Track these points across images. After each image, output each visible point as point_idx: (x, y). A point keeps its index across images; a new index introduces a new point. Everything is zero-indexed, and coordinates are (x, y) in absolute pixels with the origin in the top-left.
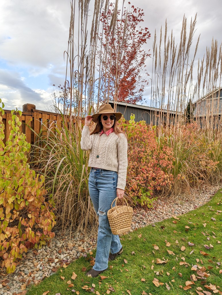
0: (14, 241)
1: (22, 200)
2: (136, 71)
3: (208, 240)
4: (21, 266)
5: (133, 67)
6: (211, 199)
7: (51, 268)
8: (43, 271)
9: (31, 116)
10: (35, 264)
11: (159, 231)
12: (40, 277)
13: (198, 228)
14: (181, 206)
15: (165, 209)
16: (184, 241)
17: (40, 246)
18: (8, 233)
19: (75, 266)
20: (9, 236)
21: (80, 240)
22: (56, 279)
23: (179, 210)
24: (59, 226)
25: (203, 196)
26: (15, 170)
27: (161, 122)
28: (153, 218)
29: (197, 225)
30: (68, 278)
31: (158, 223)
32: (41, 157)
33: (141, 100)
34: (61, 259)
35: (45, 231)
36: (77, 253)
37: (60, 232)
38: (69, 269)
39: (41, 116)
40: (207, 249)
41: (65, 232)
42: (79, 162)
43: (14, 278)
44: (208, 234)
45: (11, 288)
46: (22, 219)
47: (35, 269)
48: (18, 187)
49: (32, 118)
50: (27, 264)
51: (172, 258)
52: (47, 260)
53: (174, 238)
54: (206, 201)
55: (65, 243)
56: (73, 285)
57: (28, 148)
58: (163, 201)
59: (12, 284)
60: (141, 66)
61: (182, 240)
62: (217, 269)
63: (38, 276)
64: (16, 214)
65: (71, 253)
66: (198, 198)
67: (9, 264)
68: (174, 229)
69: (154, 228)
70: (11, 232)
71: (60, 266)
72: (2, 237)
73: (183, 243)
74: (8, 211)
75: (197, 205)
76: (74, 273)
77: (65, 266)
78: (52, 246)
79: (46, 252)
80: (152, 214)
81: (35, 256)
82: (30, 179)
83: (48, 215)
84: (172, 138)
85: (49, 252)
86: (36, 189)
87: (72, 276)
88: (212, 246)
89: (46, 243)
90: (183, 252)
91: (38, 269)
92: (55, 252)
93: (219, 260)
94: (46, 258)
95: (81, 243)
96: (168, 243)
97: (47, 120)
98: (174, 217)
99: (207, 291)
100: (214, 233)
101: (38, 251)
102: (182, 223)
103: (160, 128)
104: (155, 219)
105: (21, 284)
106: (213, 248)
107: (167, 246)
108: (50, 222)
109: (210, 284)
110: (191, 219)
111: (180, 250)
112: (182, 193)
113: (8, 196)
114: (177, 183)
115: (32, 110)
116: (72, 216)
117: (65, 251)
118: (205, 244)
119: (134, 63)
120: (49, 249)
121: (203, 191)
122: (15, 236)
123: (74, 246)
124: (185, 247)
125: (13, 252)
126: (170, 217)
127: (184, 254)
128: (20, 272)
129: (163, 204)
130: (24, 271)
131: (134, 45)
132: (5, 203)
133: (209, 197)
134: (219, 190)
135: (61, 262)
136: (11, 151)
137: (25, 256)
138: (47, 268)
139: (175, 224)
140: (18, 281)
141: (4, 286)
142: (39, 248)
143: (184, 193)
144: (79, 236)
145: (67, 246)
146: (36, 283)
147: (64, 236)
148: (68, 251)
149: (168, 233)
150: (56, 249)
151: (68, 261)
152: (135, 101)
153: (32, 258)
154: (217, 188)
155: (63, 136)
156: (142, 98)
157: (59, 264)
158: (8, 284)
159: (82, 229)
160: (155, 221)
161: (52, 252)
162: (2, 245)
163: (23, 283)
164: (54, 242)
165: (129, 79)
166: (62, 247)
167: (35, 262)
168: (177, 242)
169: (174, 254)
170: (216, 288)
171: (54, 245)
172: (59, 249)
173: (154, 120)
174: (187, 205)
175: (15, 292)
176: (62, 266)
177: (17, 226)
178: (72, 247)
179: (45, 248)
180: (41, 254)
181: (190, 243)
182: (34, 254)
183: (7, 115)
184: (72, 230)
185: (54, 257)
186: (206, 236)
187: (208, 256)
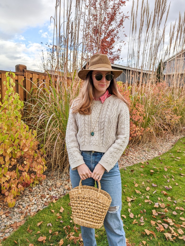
0: (13, 183)
1: (18, 150)
2: (115, 32)
3: (168, 182)
4: (19, 201)
5: (113, 28)
6: (173, 147)
7: (43, 203)
8: (37, 205)
9: (23, 76)
10: (31, 199)
11: (129, 173)
12: (34, 209)
13: (161, 172)
14: (148, 153)
15: (135, 155)
16: (149, 182)
17: (35, 184)
18: (8, 176)
19: (63, 201)
20: (9, 179)
21: (66, 180)
22: (47, 212)
23: (146, 156)
24: (49, 168)
25: (166, 145)
26: (11, 125)
27: (135, 81)
28: (125, 163)
29: (160, 169)
30: (57, 211)
31: (129, 167)
32: (32, 112)
33: (119, 59)
34: (51, 196)
35: (38, 174)
36: (64, 191)
37: (50, 173)
38: (58, 204)
39: (32, 76)
40: (167, 190)
41: (54, 173)
42: (65, 118)
43: (15, 210)
44: (168, 177)
45: (12, 218)
46: (19, 165)
47: (31, 203)
48: (15, 140)
49: (24, 77)
50: (24, 199)
51: (139, 196)
52: (40, 196)
53: (141, 180)
54: (168, 148)
55: (54, 182)
56: (61, 217)
57: (22, 106)
58: (133, 148)
59: (13, 215)
60: (119, 27)
61: (148, 182)
62: (174, 206)
63: (33, 208)
64: (14, 161)
65: (59, 190)
66: (162, 146)
67: (10, 200)
68: (141, 173)
69: (126, 171)
70: (11, 175)
71: (51, 200)
72: (3, 180)
73: (148, 184)
74: (7, 159)
75: (160, 152)
76: (62, 207)
77: (54, 201)
78: (43, 185)
79: (40, 189)
80: (124, 159)
81: (31, 193)
82: (24, 133)
83: (40, 161)
84: (144, 96)
85: (42, 189)
86: (29, 141)
87: (60, 209)
88: (171, 187)
89: (39, 182)
90: (147, 191)
91: (33, 203)
92: (46, 189)
93: (176, 199)
94: (39, 194)
95: (67, 182)
96: (136, 184)
97: (37, 79)
98: (142, 162)
99: (165, 223)
100: (173, 177)
101: (32, 188)
102: (148, 168)
103: (134, 87)
104: (126, 163)
105: (20, 215)
106: (171, 189)
107: (135, 186)
108: (42, 167)
109: (168, 218)
110: (155, 165)
111: (146, 190)
112: (150, 141)
113: (7, 147)
114: (145, 133)
115: (24, 70)
116: (59, 161)
117: (54, 189)
118: (165, 185)
119: (114, 25)
120: (41, 187)
121: (166, 139)
122: (14, 178)
123: (61, 185)
124: (150, 187)
125: (13, 191)
126: (139, 162)
127: (148, 193)
128: (19, 205)
129: (134, 151)
130: (22, 204)
131: (114, 7)
132: (4, 153)
133: (171, 145)
134: (180, 139)
135: (52, 198)
136: (7, 108)
137: (22, 193)
138: (40, 203)
139: (143, 168)
140: (18, 212)
141: (7, 216)
142: (34, 186)
143: (151, 141)
144: (66, 177)
145: (56, 185)
146: (32, 214)
147: (53, 177)
148: (57, 189)
149: (137, 176)
150: (47, 187)
151: (56, 197)
152: (113, 60)
153: (28, 194)
154: (178, 137)
155: (51, 95)
156: (119, 57)
157: (50, 199)
158: (10, 214)
159: (67, 171)
160: (127, 165)
161: (44, 190)
162: (4, 186)
163: (22, 214)
164: (45, 181)
165: (109, 40)
166: (52, 185)
167: (31, 197)
168: (143, 183)
169: (141, 193)
170: (172, 222)
171: (45, 184)
172: (50, 187)
173: (129, 79)
174: (153, 152)
175: (16, 221)
176: (52, 201)
177: (15, 171)
178: (60, 186)
179: (39, 186)
180: (35, 191)
181: (153, 185)
182: (30, 191)
183: (2, 75)
184: (60, 172)
185: (46, 193)
186: (166, 179)
187: (167, 196)
